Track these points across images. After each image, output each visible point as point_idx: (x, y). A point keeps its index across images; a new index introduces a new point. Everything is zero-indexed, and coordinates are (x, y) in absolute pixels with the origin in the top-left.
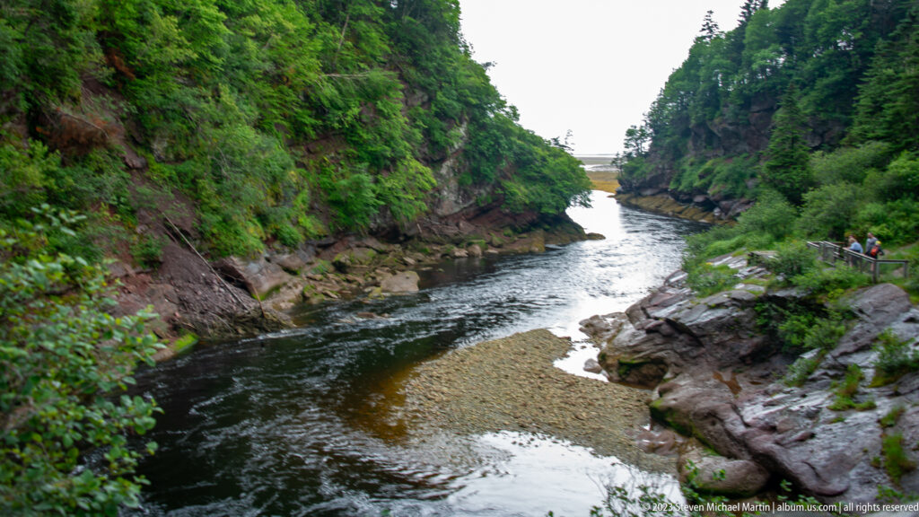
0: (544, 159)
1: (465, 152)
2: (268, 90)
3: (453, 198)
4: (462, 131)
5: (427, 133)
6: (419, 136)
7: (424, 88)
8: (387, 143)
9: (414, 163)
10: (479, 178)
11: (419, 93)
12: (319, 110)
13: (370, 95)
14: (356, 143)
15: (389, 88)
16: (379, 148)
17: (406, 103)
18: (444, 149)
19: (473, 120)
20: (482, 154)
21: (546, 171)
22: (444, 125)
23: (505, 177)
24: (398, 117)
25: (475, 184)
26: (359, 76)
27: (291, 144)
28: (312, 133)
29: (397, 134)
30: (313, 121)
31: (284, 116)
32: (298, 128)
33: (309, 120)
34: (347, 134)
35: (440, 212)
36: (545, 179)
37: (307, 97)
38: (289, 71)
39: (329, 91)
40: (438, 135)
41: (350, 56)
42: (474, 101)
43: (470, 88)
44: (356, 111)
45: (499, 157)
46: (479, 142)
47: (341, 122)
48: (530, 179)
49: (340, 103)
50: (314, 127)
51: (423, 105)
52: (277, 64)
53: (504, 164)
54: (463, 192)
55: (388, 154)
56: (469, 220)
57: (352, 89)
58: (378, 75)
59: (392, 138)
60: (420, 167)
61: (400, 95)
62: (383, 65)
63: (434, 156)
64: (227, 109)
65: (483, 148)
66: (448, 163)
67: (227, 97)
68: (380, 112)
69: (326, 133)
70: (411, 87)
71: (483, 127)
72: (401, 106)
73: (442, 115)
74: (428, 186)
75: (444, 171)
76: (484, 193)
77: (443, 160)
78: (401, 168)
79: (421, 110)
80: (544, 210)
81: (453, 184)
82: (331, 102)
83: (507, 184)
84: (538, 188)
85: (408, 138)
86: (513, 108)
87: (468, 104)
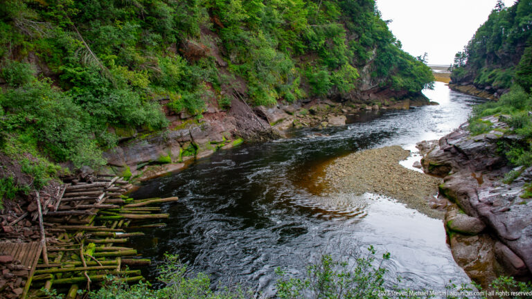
1: (375, 62)
3: (368, 83)
4: (374, 52)
5: (357, 53)
6: (352, 54)
7: (356, 32)
8: (337, 57)
9: (349, 66)
10: (381, 74)
11: (354, 34)
12: (307, 42)
13: (330, 35)
14: (323, 57)
15: (339, 32)
18: (364, 60)
19: (379, 47)
20: (382, 63)
21: (413, 72)
22: (365, 49)
23: (393, 74)
24: (343, 46)
25: (378, 77)
28: (303, 52)
29: (342, 53)
30: (303, 46)
32: (297, 49)
34: (319, 52)
35: (361, 89)
36: (412, 76)
37: (302, 35)
39: (311, 33)
40: (362, 54)
42: (380, 38)
43: (378, 32)
45: (390, 64)
46: (382, 58)
47: (316, 47)
48: (405, 76)
49: (316, 38)
51: (356, 40)
53: (392, 68)
54: (373, 80)
56: (375, 93)
57: (322, 32)
59: (340, 55)
60: (352, 68)
61: (345, 35)
63: (359, 63)
65: (383, 60)
66: (367, 67)
68: (334, 43)
69: (309, 52)
70: (350, 31)
71: (384, 50)
72: (345, 40)
73: (364, 44)
74: (355, 77)
75: (364, 70)
76: (383, 81)
77: (364, 65)
78: (343, 68)
79: (355, 42)
80: (410, 90)
81: (368, 76)
83: (394, 77)
84: (408, 79)
85: (348, 55)
86: (399, 42)
87: (377, 40)
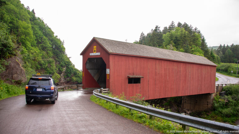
0: (79, 73)
2: (33, 62)
16: (51, 71)
17: (55, 64)
26: (48, 59)
27: (36, 70)
31: (35, 66)
33: (39, 67)
38: (36, 59)
41: (46, 56)
44: (47, 65)
50: (40, 68)
52: (34, 58)
55: (52, 72)
58: (51, 59)
62: (52, 58)
64: (27, 65)
67: (27, 63)
82: (43, 64)
